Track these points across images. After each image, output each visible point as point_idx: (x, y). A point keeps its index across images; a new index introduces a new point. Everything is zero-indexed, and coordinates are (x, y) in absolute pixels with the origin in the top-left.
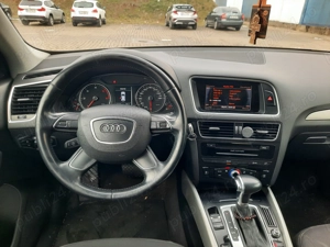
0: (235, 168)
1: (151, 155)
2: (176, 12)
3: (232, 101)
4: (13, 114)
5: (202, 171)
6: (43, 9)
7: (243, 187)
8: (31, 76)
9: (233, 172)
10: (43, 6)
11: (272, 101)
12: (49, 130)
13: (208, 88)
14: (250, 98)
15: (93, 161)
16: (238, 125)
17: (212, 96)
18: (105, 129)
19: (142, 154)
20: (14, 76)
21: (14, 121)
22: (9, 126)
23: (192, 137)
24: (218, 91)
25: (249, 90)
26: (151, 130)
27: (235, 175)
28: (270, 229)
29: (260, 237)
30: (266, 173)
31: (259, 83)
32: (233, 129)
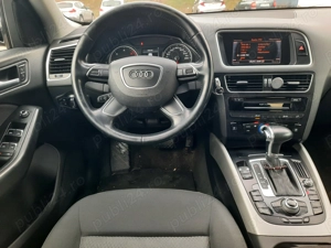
0: (265, 122)
1: (178, 102)
2: (202, 4)
3: (260, 55)
4: (51, 73)
5: (230, 127)
6: (74, 11)
7: (273, 137)
8: (65, 41)
9: (262, 127)
10: (74, 7)
11: (304, 51)
12: (83, 78)
13: (235, 43)
14: (279, 51)
15: (124, 109)
16: (268, 77)
17: (239, 50)
18: (134, 75)
19: (169, 102)
20: (51, 41)
21: (52, 79)
22: (48, 84)
23: (218, 91)
24: (245, 46)
25: (279, 42)
26: (178, 77)
27: (264, 129)
28: (301, 180)
29: (291, 185)
30: (297, 127)
31: (289, 33)
32: (262, 81)
